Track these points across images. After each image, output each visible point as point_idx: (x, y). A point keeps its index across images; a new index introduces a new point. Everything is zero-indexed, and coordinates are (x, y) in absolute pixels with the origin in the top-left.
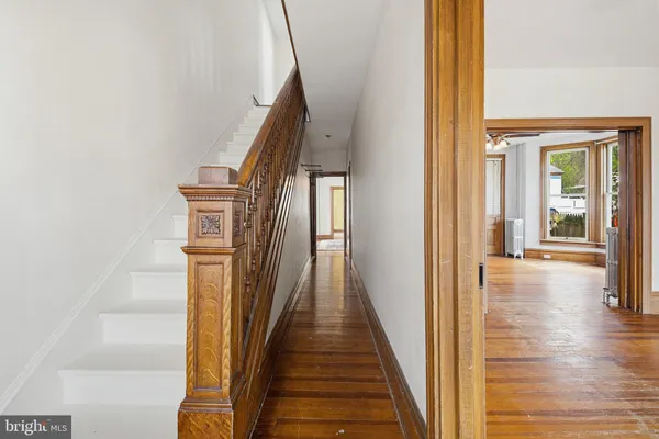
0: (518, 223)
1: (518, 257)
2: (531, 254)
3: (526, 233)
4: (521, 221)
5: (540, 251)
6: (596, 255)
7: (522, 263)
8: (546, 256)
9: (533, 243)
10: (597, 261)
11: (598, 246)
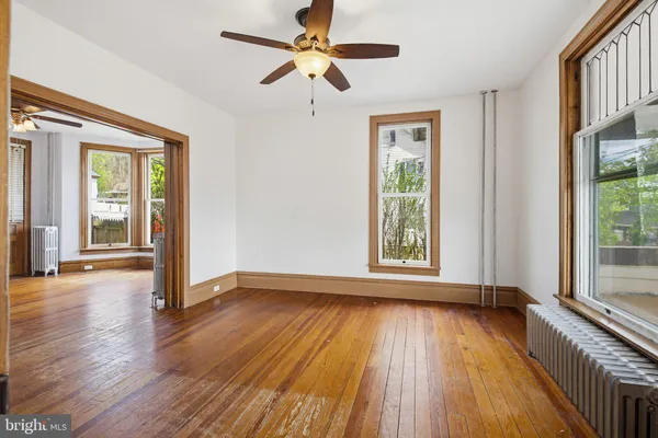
0: (51, 231)
1: (51, 273)
2: (67, 268)
3: (62, 241)
4: (55, 228)
5: (80, 262)
6: (138, 258)
7: (58, 280)
8: (87, 267)
9: (70, 253)
10: (139, 265)
11: (140, 250)
